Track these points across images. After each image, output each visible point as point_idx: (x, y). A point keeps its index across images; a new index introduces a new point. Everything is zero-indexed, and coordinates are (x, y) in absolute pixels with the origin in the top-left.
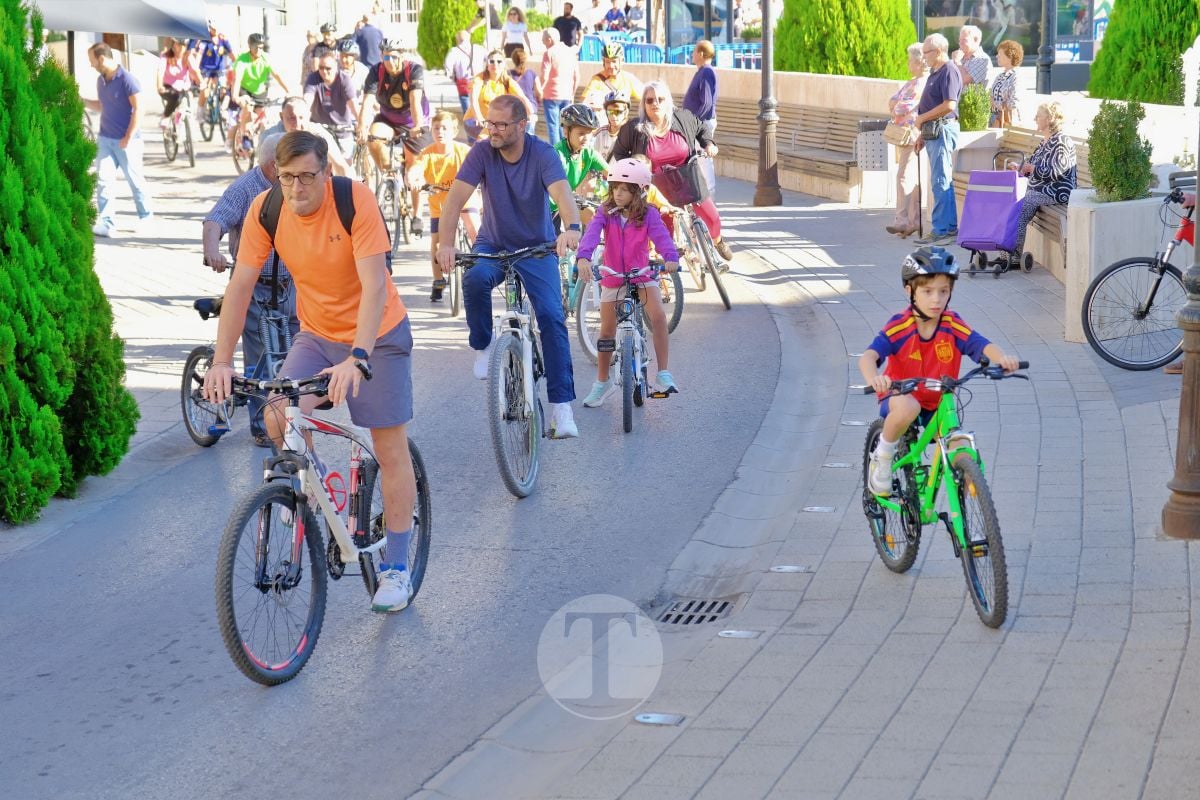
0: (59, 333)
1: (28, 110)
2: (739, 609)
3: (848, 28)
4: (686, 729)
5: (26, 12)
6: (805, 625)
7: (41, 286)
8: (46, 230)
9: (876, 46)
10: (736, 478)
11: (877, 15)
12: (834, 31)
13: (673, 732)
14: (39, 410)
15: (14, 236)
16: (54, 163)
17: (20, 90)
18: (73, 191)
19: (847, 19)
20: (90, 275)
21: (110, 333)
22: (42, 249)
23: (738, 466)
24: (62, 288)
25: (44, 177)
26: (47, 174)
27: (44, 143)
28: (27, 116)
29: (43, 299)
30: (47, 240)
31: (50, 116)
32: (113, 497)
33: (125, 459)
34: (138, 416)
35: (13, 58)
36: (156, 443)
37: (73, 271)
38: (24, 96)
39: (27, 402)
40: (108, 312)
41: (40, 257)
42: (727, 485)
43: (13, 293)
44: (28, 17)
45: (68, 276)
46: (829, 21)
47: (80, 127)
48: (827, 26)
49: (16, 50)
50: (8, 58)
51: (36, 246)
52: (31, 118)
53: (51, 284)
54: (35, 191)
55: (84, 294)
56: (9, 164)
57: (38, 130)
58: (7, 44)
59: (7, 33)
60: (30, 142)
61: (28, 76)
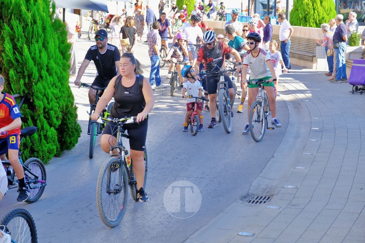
0: (57, 104)
1: (50, 33)
2: (274, 199)
3: (314, 12)
4: (255, 237)
6: (295, 205)
7: (52, 89)
8: (54, 71)
9: (323, 18)
10: (273, 157)
11: (324, 8)
12: (309, 13)
13: (251, 238)
14: (50, 128)
15: (44, 73)
16: (57, 50)
17: (47, 26)
18: (63, 59)
19: (314, 9)
20: (67, 86)
21: (73, 104)
22: (52, 77)
23: (274, 153)
24: (58, 90)
25: (54, 54)
26: (55, 53)
27: (54, 43)
28: (49, 35)
29: (53, 93)
30: (54, 74)
31: (57, 35)
32: (73, 157)
33: (77, 145)
34: (81, 131)
35: (45, 16)
36: (87, 140)
37: (62, 84)
38: (48, 28)
39: (46, 126)
40: (73, 98)
41: (52, 80)
42: (270, 159)
43: (43, 91)
44: (51, 3)
45: (61, 86)
46: (308, 10)
47: (66, 39)
48: (307, 11)
49: (46, 14)
50: (44, 16)
51: (51, 76)
52: (50, 35)
53: (55, 88)
54: (51, 59)
55: (65, 92)
56: (43, 50)
57: (53, 39)
58: (43, 12)
59: (43, 8)
60: (50, 43)
61: (50, 22)
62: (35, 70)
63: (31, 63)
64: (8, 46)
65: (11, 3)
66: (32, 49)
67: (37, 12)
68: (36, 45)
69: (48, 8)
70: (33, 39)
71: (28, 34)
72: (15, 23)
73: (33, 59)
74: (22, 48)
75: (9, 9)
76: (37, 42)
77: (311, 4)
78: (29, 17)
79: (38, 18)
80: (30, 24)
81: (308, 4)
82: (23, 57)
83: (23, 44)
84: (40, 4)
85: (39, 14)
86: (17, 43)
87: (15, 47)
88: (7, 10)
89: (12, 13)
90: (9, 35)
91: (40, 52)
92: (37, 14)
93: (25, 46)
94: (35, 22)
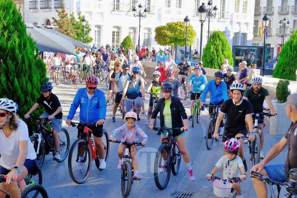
1: (34, 70)
2: (194, 196)
3: (218, 58)
5: (35, 47)
8: (36, 98)
10: (193, 164)
11: (225, 55)
12: (214, 59)
15: (29, 98)
16: (39, 82)
17: (33, 65)
19: (218, 56)
23: (193, 161)
24: (38, 111)
25: (36, 85)
26: (37, 84)
27: (37, 77)
28: (33, 71)
31: (39, 71)
32: (47, 161)
38: (33, 66)
44: (35, 49)
47: (46, 74)
48: (213, 57)
49: (32, 56)
50: (30, 58)
52: (34, 72)
54: (34, 88)
56: (29, 82)
57: (36, 75)
58: (30, 54)
59: (31, 52)
60: (34, 77)
61: (35, 62)
62: (22, 96)
63: (20, 91)
64: (3, 79)
65: (7, 47)
66: (21, 81)
67: (26, 55)
68: (24, 79)
69: (34, 52)
70: (21, 74)
71: (18, 70)
72: (9, 62)
73: (21, 88)
74: (13, 80)
75: (5, 52)
76: (25, 76)
77: (215, 52)
78: (19, 58)
79: (26, 59)
80: (20, 63)
81: (213, 52)
82: (14, 87)
83: (14, 77)
84: (28, 49)
85: (27, 56)
86: (10, 77)
87: (8, 79)
88: (4, 53)
89: (7, 55)
90: (4, 71)
91: (27, 83)
92: (25, 56)
93: (16, 79)
94: (23, 62)
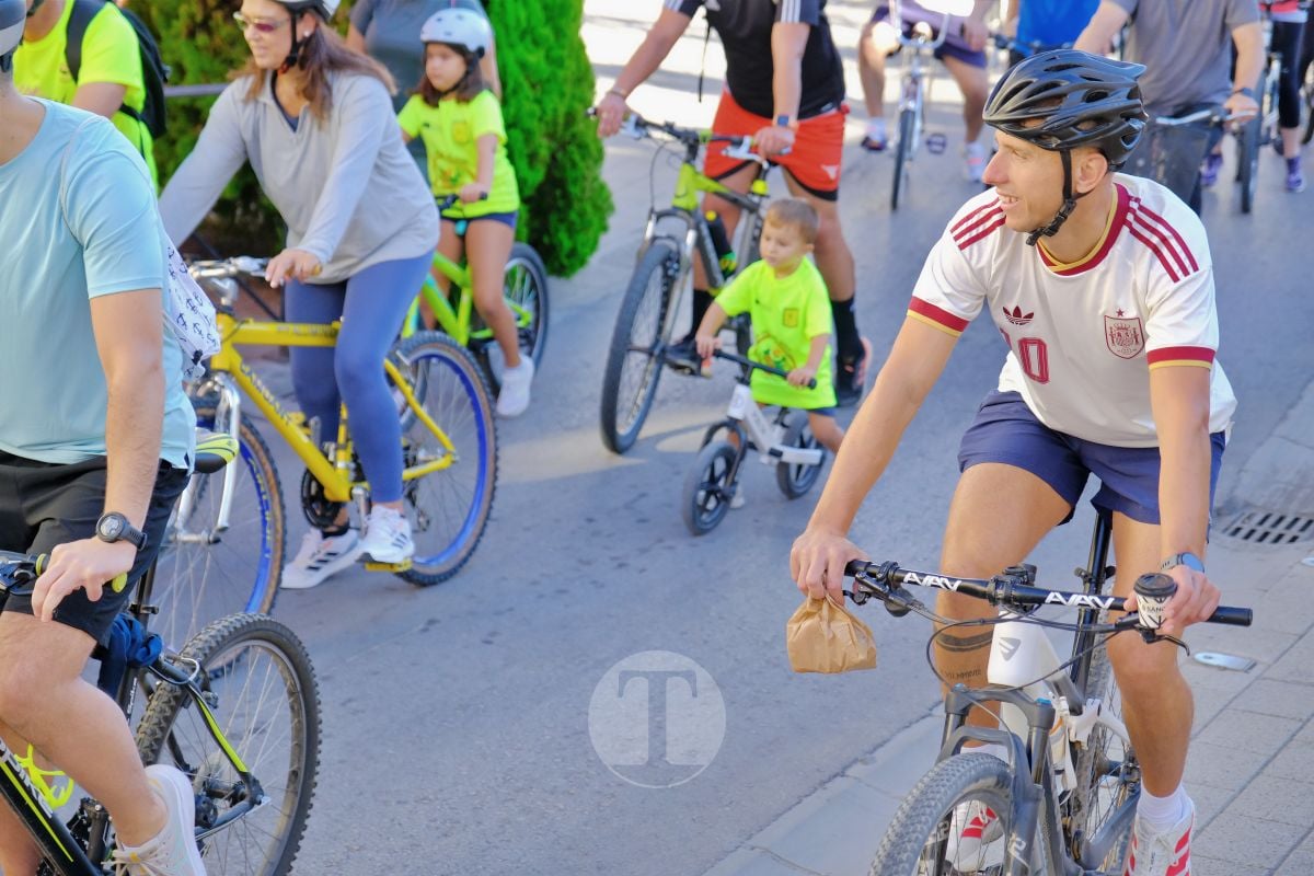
0: (536, 108)
4: (1257, 678)
24: (544, 53)
33: (594, 260)
34: (611, 208)
37: (559, 33)
45: (552, 38)
53: (531, 46)
55: (567, 63)
